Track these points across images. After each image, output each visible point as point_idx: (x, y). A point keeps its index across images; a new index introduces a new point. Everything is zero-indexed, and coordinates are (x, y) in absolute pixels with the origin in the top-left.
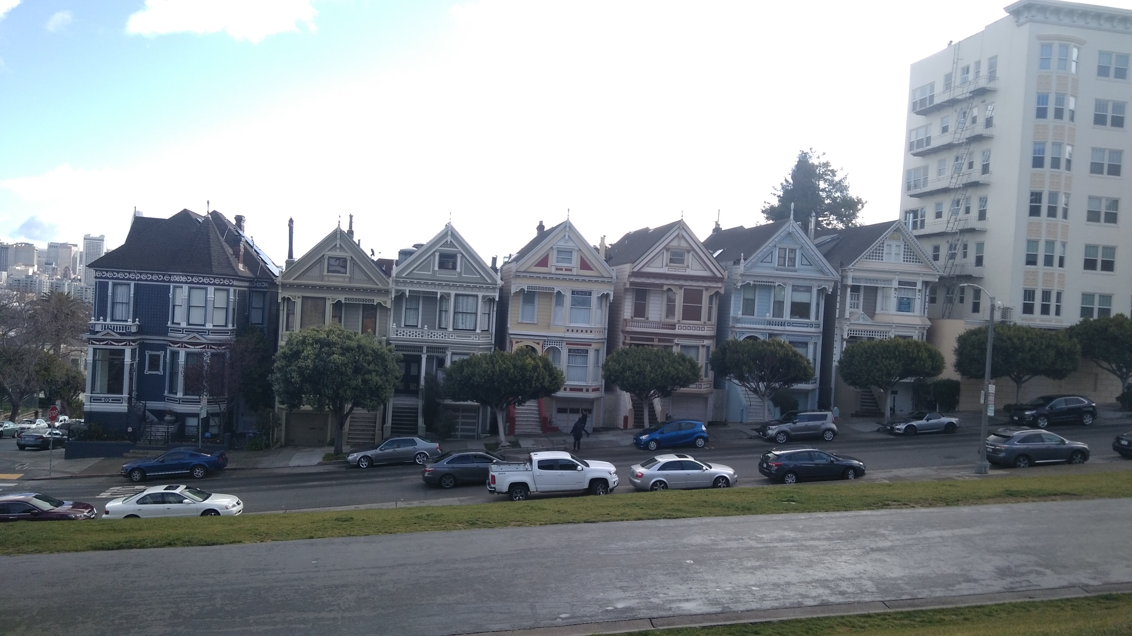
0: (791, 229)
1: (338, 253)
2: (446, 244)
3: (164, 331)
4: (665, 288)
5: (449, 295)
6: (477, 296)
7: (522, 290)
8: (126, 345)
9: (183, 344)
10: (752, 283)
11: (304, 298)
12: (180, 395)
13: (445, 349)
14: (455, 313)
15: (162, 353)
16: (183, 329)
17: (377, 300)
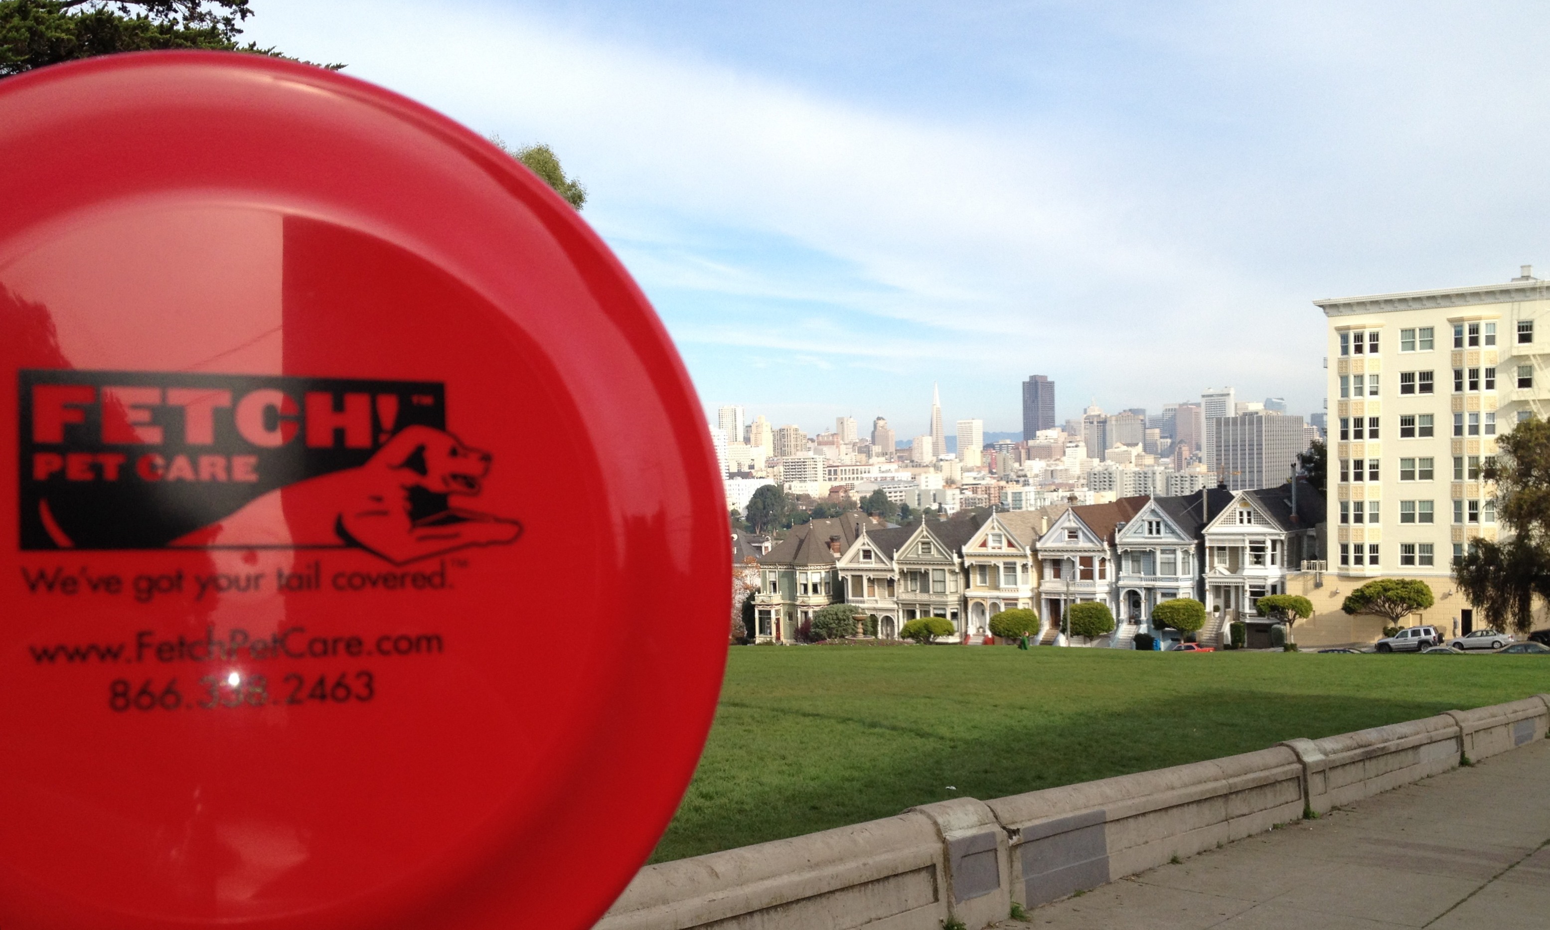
0: (1153, 507)
1: (866, 547)
2: (923, 537)
4: (1065, 557)
5: (928, 570)
6: (944, 570)
7: (972, 564)
8: (771, 607)
9: (799, 606)
10: (1129, 550)
11: (853, 576)
13: (929, 605)
14: (934, 581)
17: (889, 576)
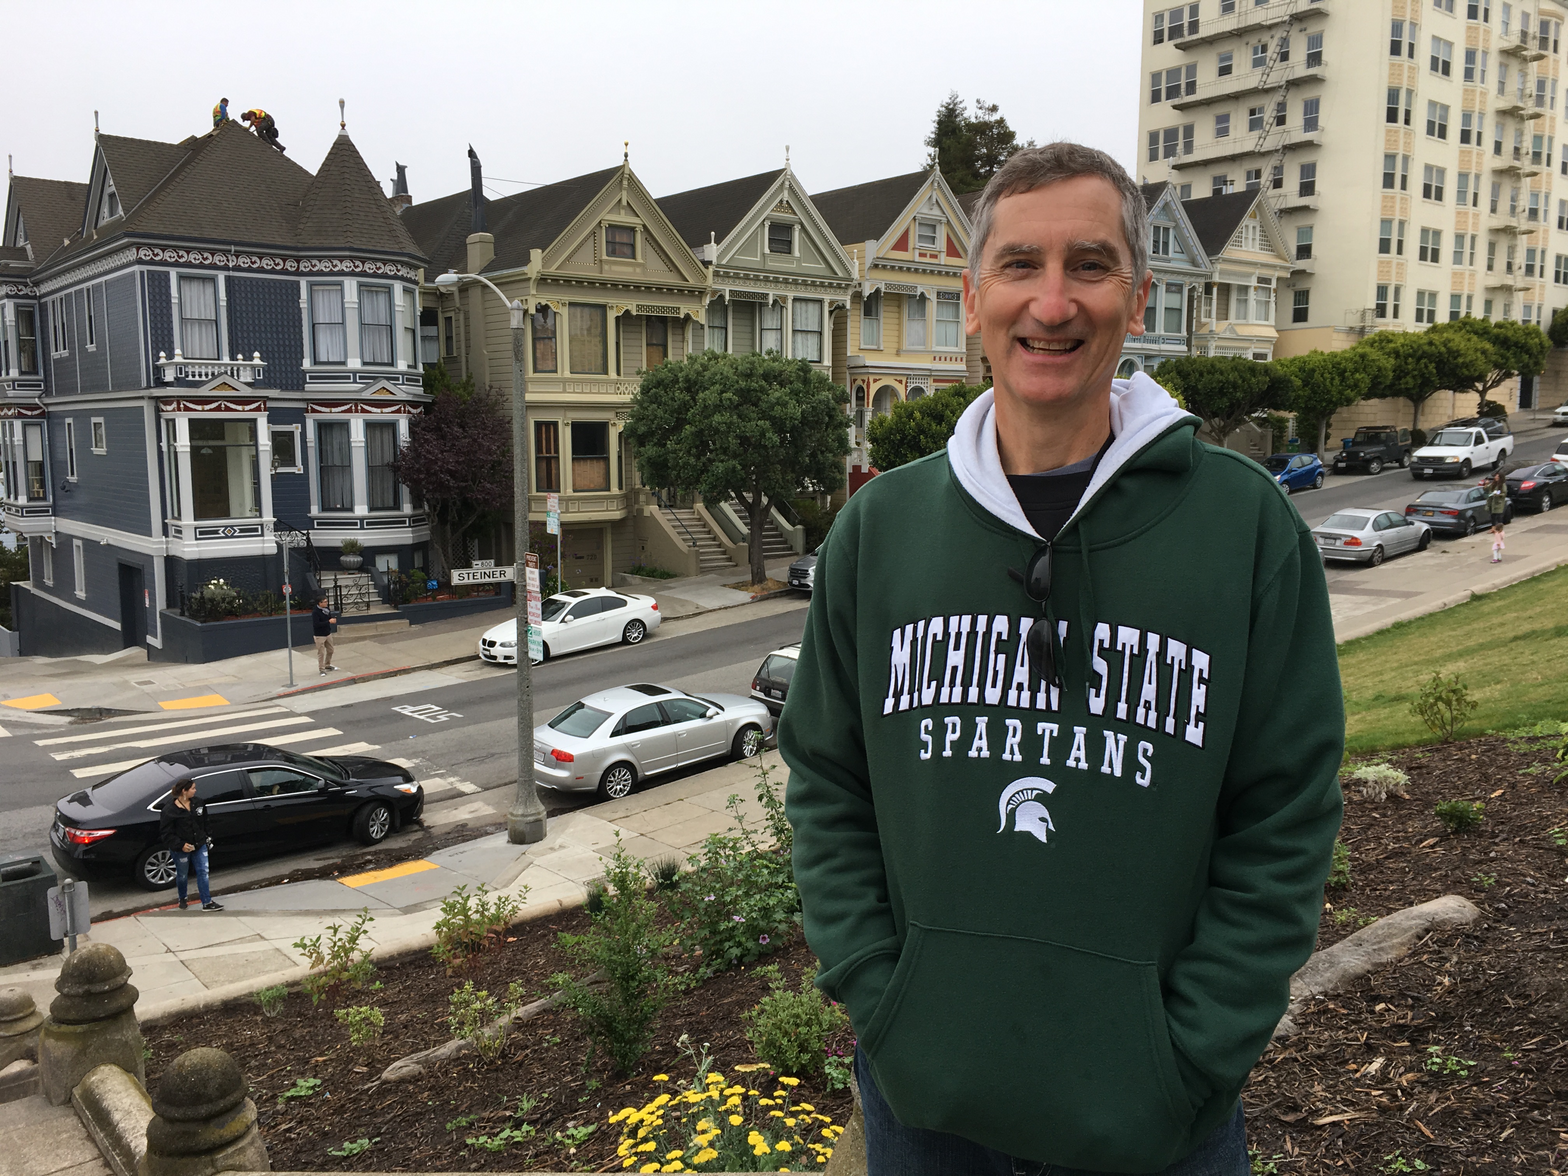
0: (1168, 198)
1: (623, 218)
2: (779, 206)
3: (297, 381)
5: (785, 299)
6: (821, 301)
7: (878, 291)
8: (258, 409)
9: (357, 405)
11: (571, 304)
12: (361, 510)
14: (794, 331)
15: (296, 428)
16: (355, 373)
17: (685, 308)
